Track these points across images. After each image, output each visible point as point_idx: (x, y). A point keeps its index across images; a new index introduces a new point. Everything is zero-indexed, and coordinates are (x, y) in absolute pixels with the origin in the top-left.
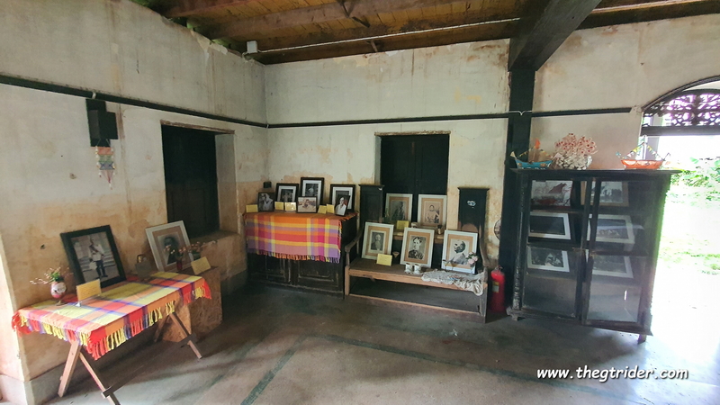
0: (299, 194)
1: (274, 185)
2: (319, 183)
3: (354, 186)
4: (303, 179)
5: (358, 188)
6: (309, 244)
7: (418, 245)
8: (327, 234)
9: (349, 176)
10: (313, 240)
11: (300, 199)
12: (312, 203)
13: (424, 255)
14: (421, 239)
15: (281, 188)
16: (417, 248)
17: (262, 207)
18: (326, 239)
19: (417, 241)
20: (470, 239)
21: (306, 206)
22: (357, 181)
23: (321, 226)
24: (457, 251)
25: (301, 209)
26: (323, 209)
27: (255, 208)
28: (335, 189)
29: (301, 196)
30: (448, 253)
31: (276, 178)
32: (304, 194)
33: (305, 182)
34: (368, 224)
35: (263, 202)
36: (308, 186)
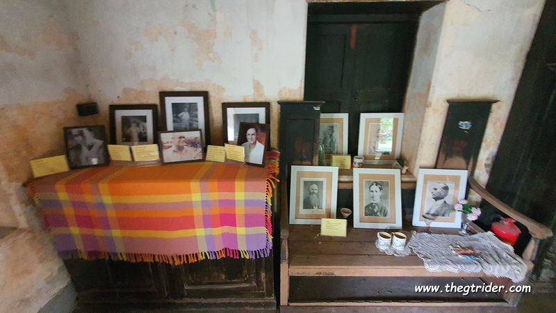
0: (160, 126)
1: (104, 108)
2: (199, 101)
3: (267, 105)
4: (163, 95)
5: (275, 109)
6: (200, 232)
7: (377, 193)
8: (240, 211)
9: (257, 86)
10: (208, 222)
11: (165, 137)
12: (193, 144)
13: (389, 210)
14: (381, 185)
15: (120, 114)
16: (377, 200)
17: (78, 159)
18: (239, 220)
19: (374, 188)
20: (456, 180)
21: (180, 148)
22: (273, 94)
23: (225, 196)
24: (436, 199)
25: (170, 156)
26: (216, 154)
27: (59, 163)
28: (231, 112)
29: (165, 130)
30: (423, 203)
31: (107, 95)
32: (170, 125)
33: (169, 101)
34: (295, 169)
35: (78, 148)
36: (177, 108)
